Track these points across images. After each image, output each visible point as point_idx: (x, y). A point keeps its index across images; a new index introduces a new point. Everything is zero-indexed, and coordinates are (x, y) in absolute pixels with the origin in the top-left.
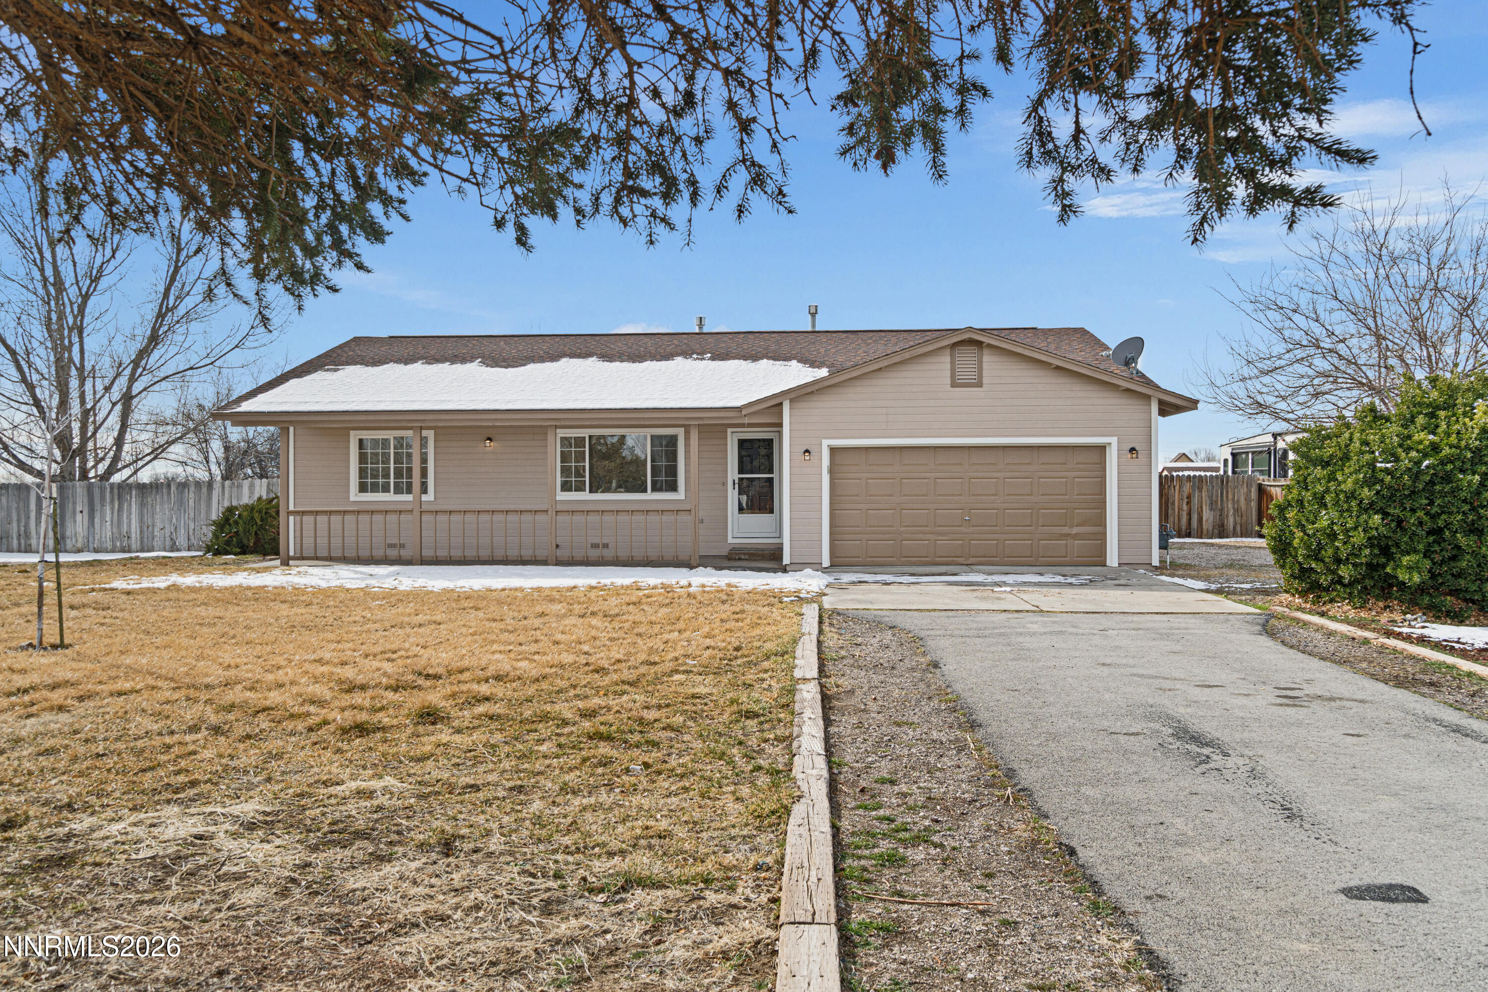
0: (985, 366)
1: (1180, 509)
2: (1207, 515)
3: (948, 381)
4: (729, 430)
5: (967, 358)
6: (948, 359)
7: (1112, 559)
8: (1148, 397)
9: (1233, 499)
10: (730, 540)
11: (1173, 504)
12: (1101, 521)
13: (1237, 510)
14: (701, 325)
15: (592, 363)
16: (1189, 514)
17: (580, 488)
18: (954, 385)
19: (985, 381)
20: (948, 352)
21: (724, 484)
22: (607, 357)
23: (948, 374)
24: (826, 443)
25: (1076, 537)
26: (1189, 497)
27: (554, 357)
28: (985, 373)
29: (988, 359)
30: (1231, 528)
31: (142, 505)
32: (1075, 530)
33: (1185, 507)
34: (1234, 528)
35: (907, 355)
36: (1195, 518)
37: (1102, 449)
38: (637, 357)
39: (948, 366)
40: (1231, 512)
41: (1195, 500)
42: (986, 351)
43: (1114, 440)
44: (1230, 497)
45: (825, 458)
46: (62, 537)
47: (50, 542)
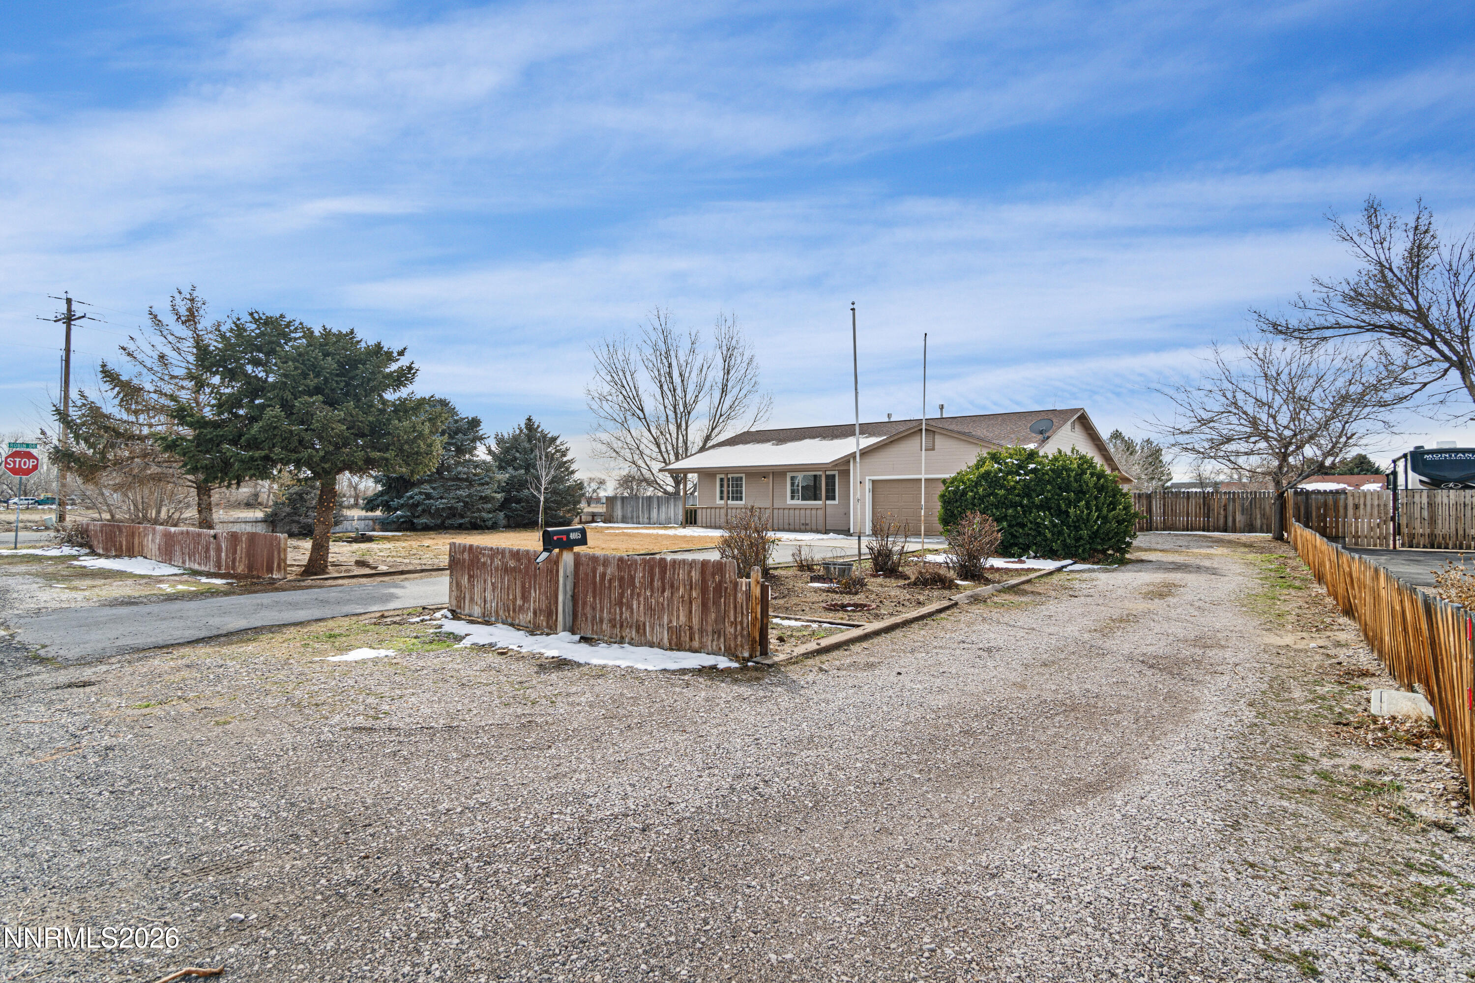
0: (936, 440)
1: (1219, 514)
2: (1239, 517)
3: (919, 448)
6: (919, 437)
9: (1260, 507)
11: (1213, 510)
13: (1263, 515)
14: (889, 416)
15: (815, 441)
16: (1226, 517)
17: (798, 499)
19: (936, 447)
20: (919, 434)
22: (824, 438)
23: (919, 445)
24: (867, 478)
26: (1225, 506)
28: (936, 444)
29: (938, 438)
30: (1259, 526)
31: (675, 505)
33: (1222, 512)
34: (1261, 526)
35: (896, 437)
36: (1230, 519)
38: (834, 437)
39: (919, 441)
40: (1258, 516)
41: (1230, 508)
42: (936, 433)
44: (1258, 506)
45: (868, 486)
46: (649, 518)
47: (646, 520)
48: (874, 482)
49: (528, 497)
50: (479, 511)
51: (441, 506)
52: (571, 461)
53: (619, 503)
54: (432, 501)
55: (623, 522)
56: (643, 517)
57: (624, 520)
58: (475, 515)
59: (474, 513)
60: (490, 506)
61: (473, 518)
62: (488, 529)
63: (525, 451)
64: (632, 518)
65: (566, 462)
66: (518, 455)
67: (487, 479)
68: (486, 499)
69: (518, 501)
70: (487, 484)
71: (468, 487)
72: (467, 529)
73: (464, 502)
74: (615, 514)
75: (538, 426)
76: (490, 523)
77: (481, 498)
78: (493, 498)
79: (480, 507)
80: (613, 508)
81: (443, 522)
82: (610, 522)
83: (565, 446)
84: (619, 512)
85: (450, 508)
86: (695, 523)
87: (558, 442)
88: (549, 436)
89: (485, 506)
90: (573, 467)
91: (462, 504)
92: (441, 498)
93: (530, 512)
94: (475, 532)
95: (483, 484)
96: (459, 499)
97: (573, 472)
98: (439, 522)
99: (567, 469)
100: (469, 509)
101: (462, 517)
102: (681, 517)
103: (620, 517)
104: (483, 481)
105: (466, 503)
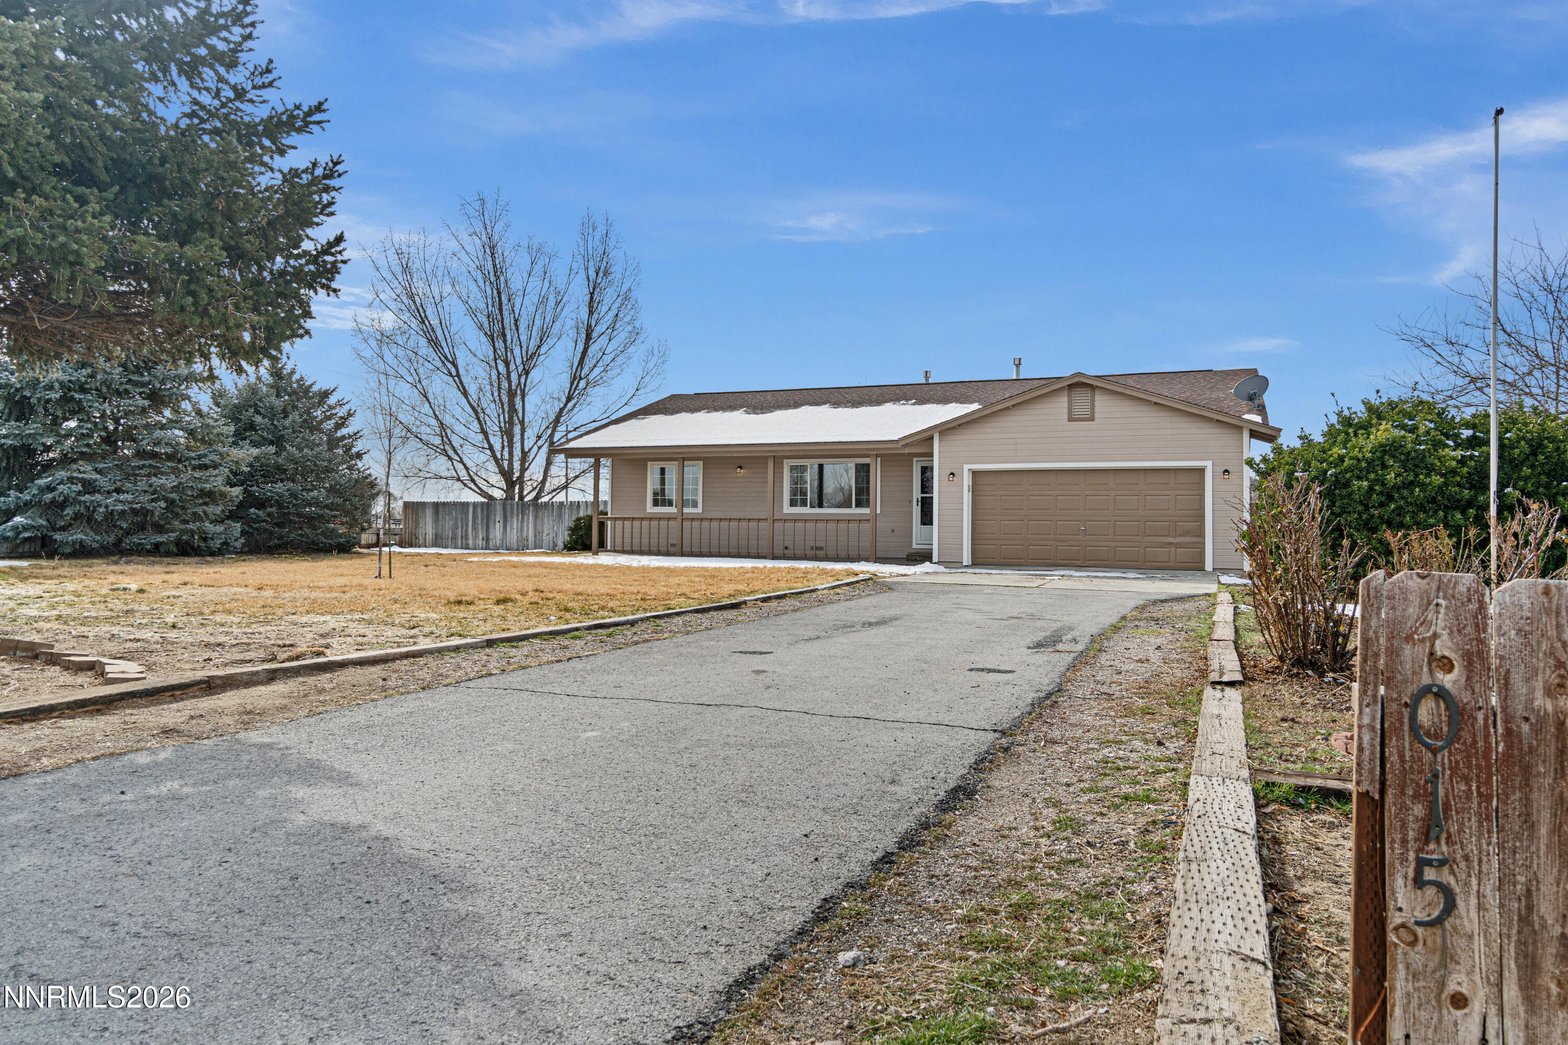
0: (1097, 403)
3: (1066, 416)
4: (915, 459)
5: (1081, 399)
6: (1065, 399)
7: (1209, 566)
8: (1240, 428)
10: (914, 546)
12: (1201, 533)
14: (927, 378)
15: (825, 409)
17: (804, 503)
18: (1071, 419)
19: (1097, 416)
20: (1066, 393)
21: (911, 502)
22: (837, 404)
23: (1066, 410)
24: (966, 467)
25: (1178, 545)
27: (796, 405)
28: (1097, 410)
29: (1101, 400)
32: (1179, 540)
35: (1027, 397)
37: (1201, 471)
38: (856, 404)
39: (1066, 405)
42: (1097, 392)
43: (1208, 464)
45: (967, 480)
46: (487, 539)
47: (480, 542)
48: (975, 474)
49: (281, 496)
50: (196, 517)
51: (120, 507)
52: (356, 436)
53: (429, 513)
54: (98, 497)
55: (435, 544)
56: (475, 538)
57: (438, 541)
58: (191, 526)
59: (185, 522)
60: (218, 510)
61: (183, 532)
62: (212, 554)
63: (272, 414)
64: (454, 538)
65: (343, 438)
66: (258, 419)
67: (216, 458)
68: (210, 496)
69: (261, 504)
70: (215, 466)
71: (176, 472)
72: (168, 554)
73: (166, 499)
74: (421, 532)
75: (293, 372)
76: (218, 543)
77: (203, 493)
78: (223, 495)
79: (200, 510)
80: (417, 523)
81: (120, 541)
82: (411, 546)
83: (347, 407)
84: (428, 528)
85: (134, 512)
86: (602, 545)
87: (332, 400)
88: (315, 388)
89: (210, 509)
90: (359, 447)
91: (163, 504)
92: (118, 491)
93: (280, 525)
94: (187, 560)
95: (205, 467)
96: (156, 494)
97: (359, 456)
98: (112, 539)
99: (348, 449)
100: (177, 515)
101: (159, 529)
102: (563, 536)
103: (430, 536)
104: (206, 461)
105: (172, 502)
